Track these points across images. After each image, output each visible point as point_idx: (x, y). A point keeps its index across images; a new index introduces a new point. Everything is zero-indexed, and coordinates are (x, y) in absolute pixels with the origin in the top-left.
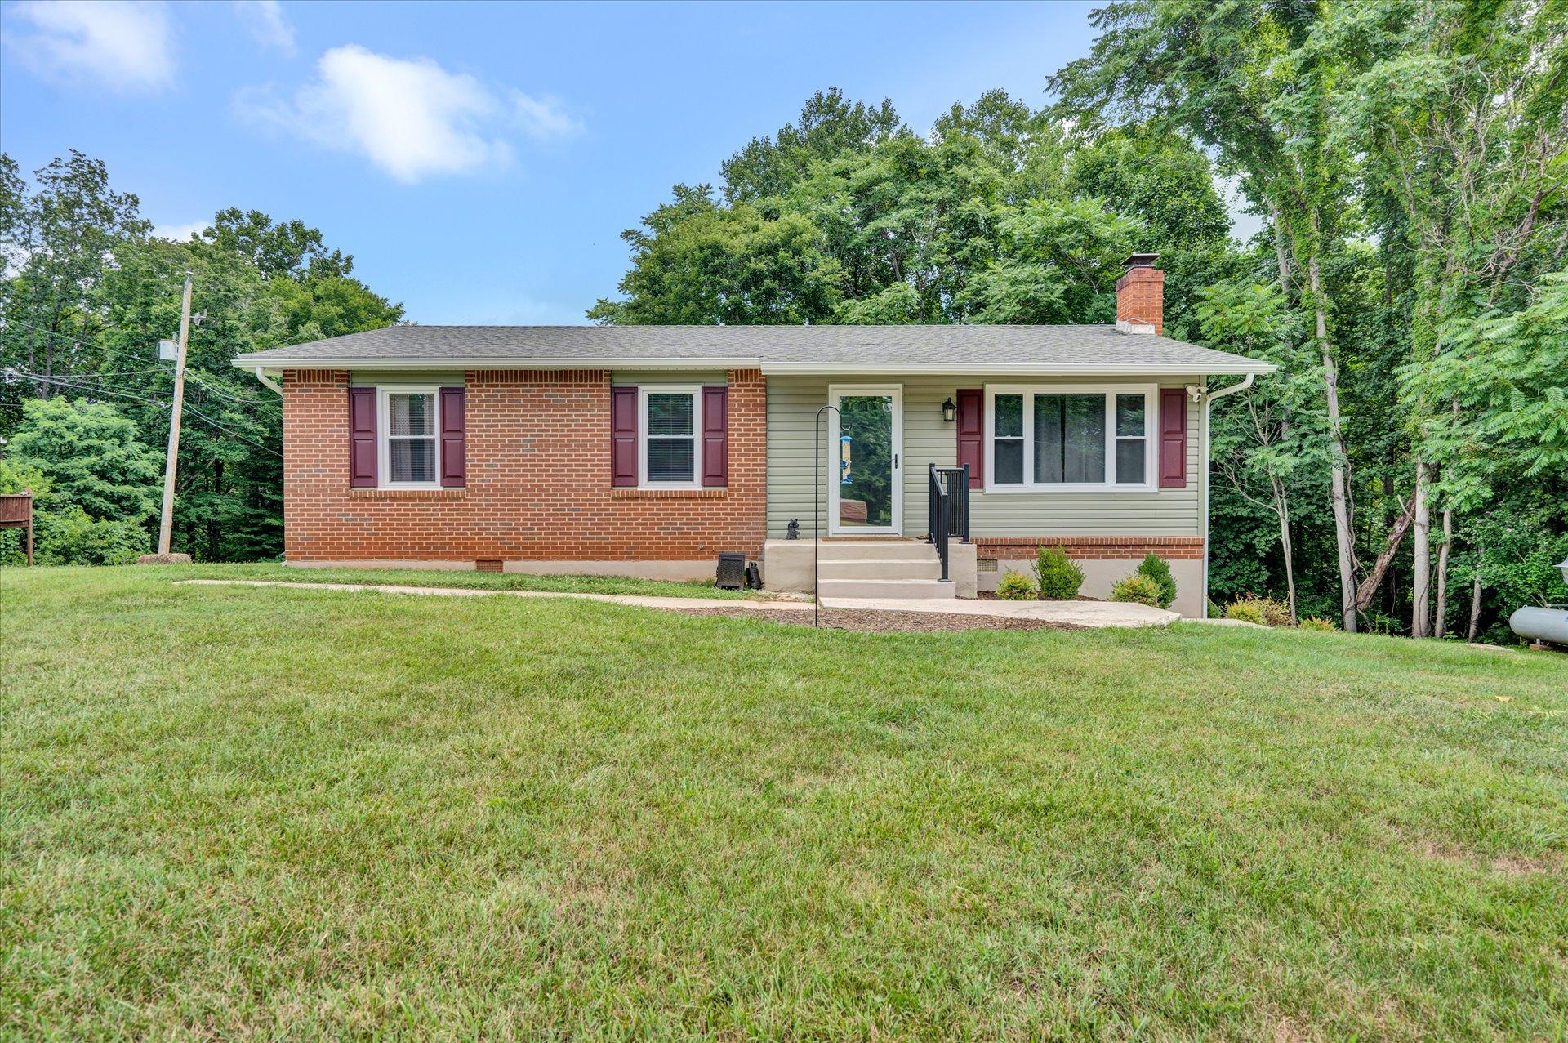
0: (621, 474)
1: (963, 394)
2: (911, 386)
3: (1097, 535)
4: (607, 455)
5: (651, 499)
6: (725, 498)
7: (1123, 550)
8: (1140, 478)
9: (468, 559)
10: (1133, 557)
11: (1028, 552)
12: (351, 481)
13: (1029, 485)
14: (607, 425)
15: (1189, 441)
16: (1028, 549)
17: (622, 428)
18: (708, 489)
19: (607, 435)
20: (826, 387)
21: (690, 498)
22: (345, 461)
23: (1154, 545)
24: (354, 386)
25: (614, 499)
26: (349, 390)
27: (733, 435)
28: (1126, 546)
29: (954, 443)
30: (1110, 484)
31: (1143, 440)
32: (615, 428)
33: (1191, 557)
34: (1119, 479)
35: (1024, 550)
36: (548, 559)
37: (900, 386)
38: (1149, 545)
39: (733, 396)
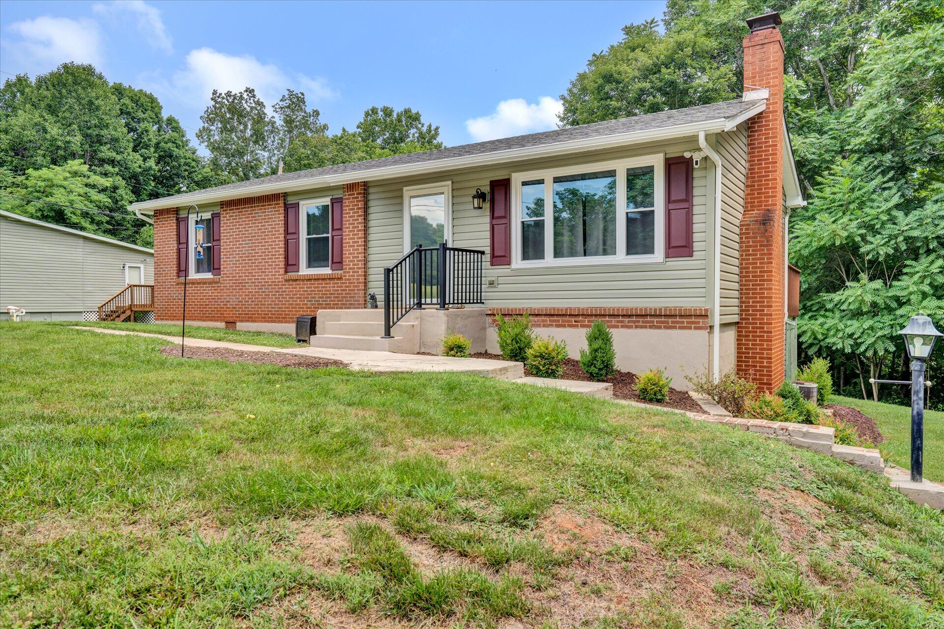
0: (290, 264)
1: (494, 184)
2: (457, 182)
3: (609, 305)
4: (282, 251)
5: (303, 280)
6: (340, 279)
7: (627, 320)
8: (650, 250)
9: (221, 321)
10: (636, 327)
11: (543, 321)
12: (177, 273)
13: (549, 260)
14: (282, 230)
15: (696, 210)
16: (543, 318)
17: (290, 232)
18: (335, 272)
19: (282, 237)
20: (402, 190)
21: (324, 279)
22: (175, 262)
23: (655, 316)
24: (181, 216)
25: (286, 281)
26: (177, 219)
27: (346, 232)
28: (630, 316)
29: (488, 227)
30: (620, 257)
31: (653, 211)
32: (287, 232)
33: (696, 328)
34: (629, 252)
35: (540, 318)
36: (255, 321)
37: (450, 183)
38: (651, 315)
39: (346, 203)
